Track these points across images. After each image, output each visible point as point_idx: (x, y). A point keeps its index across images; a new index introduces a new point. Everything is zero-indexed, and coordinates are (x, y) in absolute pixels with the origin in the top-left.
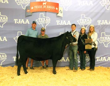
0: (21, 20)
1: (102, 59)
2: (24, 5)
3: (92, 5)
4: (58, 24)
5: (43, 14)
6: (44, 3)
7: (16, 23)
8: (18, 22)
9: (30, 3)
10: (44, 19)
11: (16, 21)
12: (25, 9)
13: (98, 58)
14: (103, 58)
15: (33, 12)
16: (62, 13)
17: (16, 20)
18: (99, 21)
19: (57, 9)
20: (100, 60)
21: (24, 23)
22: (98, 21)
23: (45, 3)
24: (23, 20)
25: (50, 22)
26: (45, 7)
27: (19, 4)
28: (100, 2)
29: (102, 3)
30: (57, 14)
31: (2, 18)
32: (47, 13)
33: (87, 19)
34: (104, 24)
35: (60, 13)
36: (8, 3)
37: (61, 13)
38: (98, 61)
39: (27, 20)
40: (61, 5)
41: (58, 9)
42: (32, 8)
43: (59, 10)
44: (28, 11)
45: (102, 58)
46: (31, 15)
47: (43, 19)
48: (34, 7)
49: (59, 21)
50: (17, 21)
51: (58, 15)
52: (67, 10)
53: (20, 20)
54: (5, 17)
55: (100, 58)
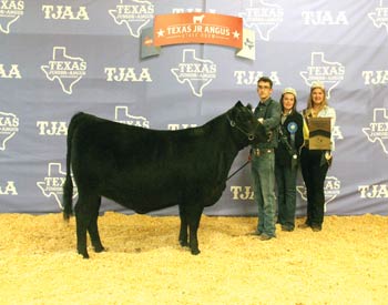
0: (126, 72)
1: (375, 191)
2: (134, 25)
3: (346, 23)
4: (240, 82)
5: (193, 50)
6: (196, 19)
7: (110, 79)
8: (116, 78)
9: (152, 17)
10: (197, 66)
11: (110, 75)
12: (138, 36)
13: (364, 187)
14: (378, 189)
15: (162, 47)
16: (253, 49)
17: (110, 71)
18: (368, 73)
19: (236, 35)
20: (369, 195)
21: (135, 79)
22: (364, 73)
23: (200, 18)
24: (131, 70)
25: (214, 76)
26: (199, 29)
27: (119, 20)
28: (369, 15)
29: (375, 17)
30: (238, 50)
31: (71, 66)
32: (205, 47)
33: (331, 66)
34: (383, 82)
35: (245, 48)
36: (87, 18)
37: (250, 47)
38: (363, 196)
39: (145, 70)
40: (249, 23)
41: (241, 37)
42: (161, 33)
43: (244, 40)
44: (147, 42)
45: (375, 187)
46: (157, 56)
47: (194, 68)
48: (165, 29)
49: (244, 73)
50: (114, 75)
51: (240, 54)
52: (267, 39)
53: (122, 70)
54: (79, 62)
55: (371, 187)
